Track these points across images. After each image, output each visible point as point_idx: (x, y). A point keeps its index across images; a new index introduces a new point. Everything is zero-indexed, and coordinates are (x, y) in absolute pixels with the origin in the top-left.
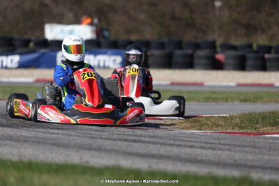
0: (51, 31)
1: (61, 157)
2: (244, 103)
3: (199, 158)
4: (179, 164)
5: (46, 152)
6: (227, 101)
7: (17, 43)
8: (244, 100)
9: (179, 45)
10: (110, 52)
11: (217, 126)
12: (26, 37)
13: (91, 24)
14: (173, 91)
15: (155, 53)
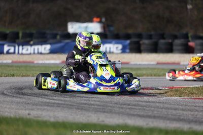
0: (72, 27)
1: (84, 118)
3: (182, 118)
4: (168, 122)
5: (73, 114)
7: (49, 36)
9: (162, 36)
10: (114, 42)
11: (192, 94)
12: (55, 32)
13: (100, 22)
14: (158, 69)
15: (145, 42)
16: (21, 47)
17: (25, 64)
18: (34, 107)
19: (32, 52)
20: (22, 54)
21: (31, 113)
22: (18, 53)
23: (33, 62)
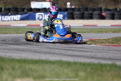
0: (34, 5)
1: (38, 57)
2: (113, 33)
3: (95, 56)
4: (87, 59)
5: (31, 55)
6: (107, 32)
7: (20, 10)
8: (114, 32)
9: (87, 9)
11: (102, 43)
12: (23, 7)
13: (50, 1)
14: (84, 29)
15: (77, 13)
16: (3, 17)
17: (6, 27)
18: (9, 51)
19: (10, 19)
20: (4, 21)
21: (7, 55)
22: (2, 20)
23: (10, 26)
